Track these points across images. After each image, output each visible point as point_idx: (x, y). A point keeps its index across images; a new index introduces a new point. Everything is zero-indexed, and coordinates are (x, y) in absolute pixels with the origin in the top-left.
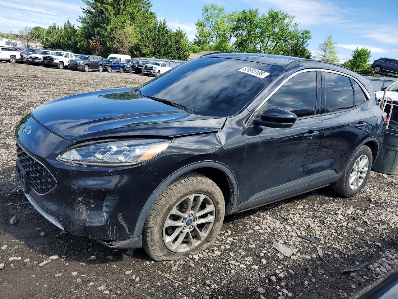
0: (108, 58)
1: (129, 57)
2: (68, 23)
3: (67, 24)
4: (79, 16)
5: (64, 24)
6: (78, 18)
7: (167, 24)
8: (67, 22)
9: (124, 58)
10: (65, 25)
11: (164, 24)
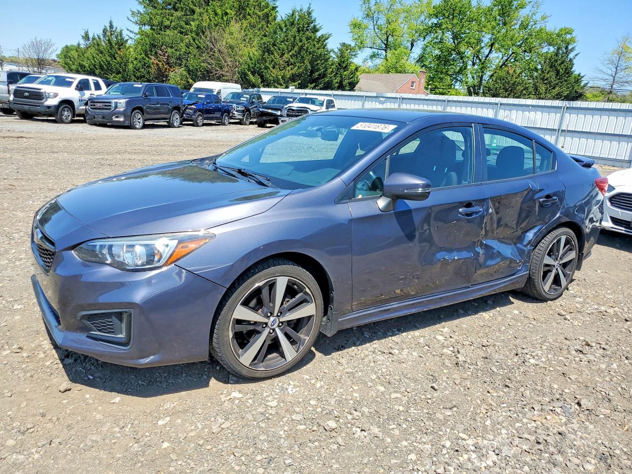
0: (192, 90)
1: (237, 88)
2: (111, 26)
3: (108, 29)
4: (131, 11)
5: (103, 27)
6: (129, 14)
7: (314, 15)
8: (108, 25)
9: (226, 89)
10: (105, 31)
11: (309, 13)
